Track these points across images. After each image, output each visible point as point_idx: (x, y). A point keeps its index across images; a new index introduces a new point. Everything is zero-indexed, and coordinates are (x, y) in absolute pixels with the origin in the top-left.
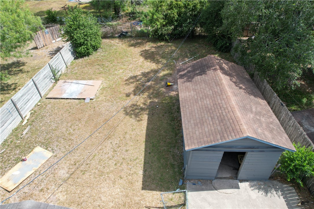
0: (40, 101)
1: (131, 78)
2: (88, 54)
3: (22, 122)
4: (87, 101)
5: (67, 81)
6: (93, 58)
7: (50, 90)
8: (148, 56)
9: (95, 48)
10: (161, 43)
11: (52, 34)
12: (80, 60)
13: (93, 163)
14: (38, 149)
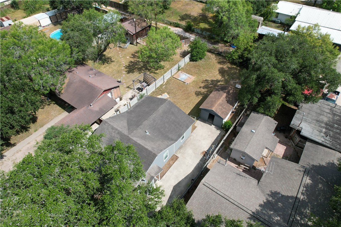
0: (170, 77)
1: (206, 80)
2: (196, 61)
3: (163, 83)
4: (186, 84)
5: (183, 72)
6: (198, 63)
7: (175, 74)
8: (222, 72)
9: (201, 59)
10: (234, 66)
11: (185, 42)
12: (192, 62)
13: (179, 104)
14: (166, 94)
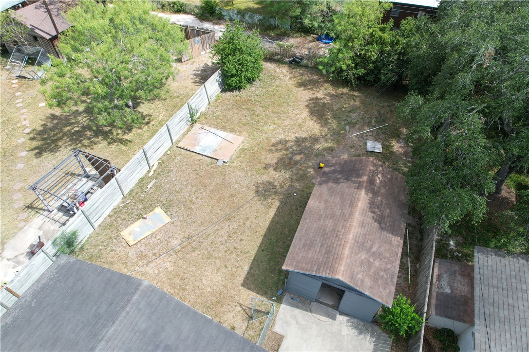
0: (169, 149)
2: (239, 88)
3: (149, 172)
4: (220, 163)
5: (206, 127)
6: (244, 95)
7: (184, 135)
8: (317, 110)
9: (250, 81)
11: (203, 43)
12: (229, 94)
13: (206, 243)
14: (158, 210)
